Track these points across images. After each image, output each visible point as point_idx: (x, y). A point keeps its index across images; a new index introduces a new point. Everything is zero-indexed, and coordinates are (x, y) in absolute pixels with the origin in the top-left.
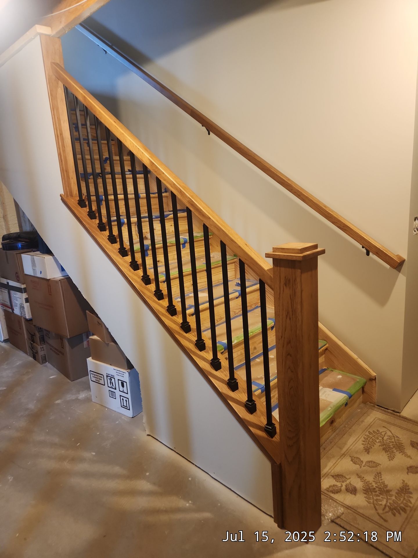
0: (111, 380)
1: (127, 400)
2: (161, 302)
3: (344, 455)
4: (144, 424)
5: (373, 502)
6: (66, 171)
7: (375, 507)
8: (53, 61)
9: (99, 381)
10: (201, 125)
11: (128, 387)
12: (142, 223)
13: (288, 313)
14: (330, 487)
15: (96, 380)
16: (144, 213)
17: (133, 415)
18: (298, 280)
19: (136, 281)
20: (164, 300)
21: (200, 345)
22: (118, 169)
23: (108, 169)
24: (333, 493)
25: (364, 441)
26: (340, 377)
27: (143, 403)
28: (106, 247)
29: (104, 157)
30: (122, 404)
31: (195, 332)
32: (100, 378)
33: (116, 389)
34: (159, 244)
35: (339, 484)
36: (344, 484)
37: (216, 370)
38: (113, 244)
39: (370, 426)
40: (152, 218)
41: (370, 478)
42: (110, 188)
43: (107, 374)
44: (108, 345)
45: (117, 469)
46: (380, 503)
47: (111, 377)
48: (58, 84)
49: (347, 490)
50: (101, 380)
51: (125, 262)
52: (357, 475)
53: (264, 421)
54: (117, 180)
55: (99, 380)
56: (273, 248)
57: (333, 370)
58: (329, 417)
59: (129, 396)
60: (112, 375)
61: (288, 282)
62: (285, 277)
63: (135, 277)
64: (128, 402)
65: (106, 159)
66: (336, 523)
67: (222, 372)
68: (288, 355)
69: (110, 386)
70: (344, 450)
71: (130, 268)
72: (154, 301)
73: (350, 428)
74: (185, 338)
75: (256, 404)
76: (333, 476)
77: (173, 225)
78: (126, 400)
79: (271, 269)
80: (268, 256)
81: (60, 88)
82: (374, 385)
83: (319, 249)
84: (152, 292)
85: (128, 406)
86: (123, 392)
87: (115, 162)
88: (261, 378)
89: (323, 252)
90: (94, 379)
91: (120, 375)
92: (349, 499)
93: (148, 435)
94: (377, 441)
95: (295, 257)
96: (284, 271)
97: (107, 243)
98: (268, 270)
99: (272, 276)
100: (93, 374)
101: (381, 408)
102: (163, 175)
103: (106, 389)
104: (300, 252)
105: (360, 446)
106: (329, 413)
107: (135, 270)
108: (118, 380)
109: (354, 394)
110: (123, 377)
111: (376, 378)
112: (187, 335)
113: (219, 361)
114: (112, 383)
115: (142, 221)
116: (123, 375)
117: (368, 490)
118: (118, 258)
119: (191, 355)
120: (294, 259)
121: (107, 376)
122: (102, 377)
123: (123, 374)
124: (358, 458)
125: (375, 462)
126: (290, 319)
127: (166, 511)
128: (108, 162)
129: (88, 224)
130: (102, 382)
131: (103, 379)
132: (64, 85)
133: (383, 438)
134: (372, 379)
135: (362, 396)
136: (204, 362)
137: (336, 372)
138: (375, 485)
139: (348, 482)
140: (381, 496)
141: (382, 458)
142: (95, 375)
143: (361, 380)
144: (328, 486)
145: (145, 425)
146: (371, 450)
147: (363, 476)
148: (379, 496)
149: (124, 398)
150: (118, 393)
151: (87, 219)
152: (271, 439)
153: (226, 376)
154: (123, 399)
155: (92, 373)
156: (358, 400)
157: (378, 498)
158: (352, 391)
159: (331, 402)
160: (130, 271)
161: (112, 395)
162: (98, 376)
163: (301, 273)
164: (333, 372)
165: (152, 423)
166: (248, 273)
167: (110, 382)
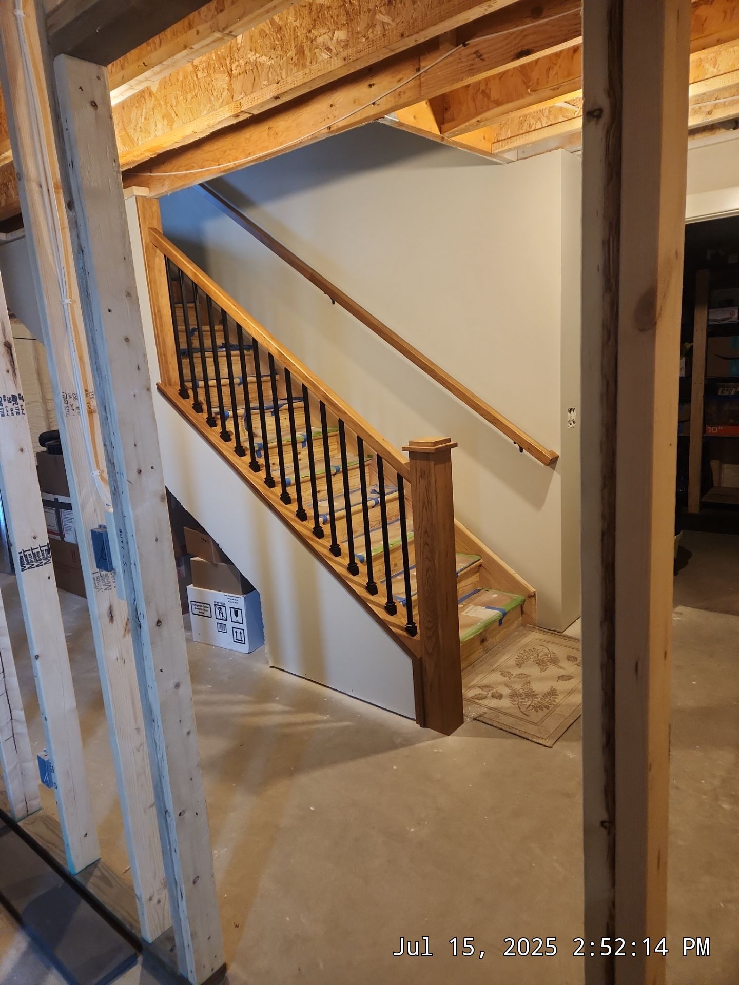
0: (221, 609)
1: (242, 631)
2: (288, 506)
3: (494, 670)
4: (266, 655)
5: (518, 703)
6: (164, 355)
7: (519, 707)
8: (151, 226)
9: (204, 613)
10: (323, 293)
11: (243, 616)
12: (252, 416)
13: (424, 503)
14: (476, 695)
15: (199, 612)
16: (254, 404)
17: (250, 650)
18: (432, 471)
19: (258, 484)
20: (291, 504)
21: (335, 550)
22: (208, 343)
23: (196, 343)
24: (478, 699)
25: (517, 659)
26: (496, 595)
27: (265, 630)
28: (219, 445)
29: (191, 327)
30: (235, 638)
31: (329, 538)
32: (205, 609)
33: (226, 620)
34: (273, 443)
35: (485, 693)
36: (490, 693)
37: (354, 575)
38: (227, 442)
39: (526, 645)
40: (264, 410)
41: (518, 687)
42: (199, 370)
43: (215, 602)
44: (216, 565)
45: (241, 697)
46: (525, 704)
47: (220, 606)
48: (155, 252)
49: (493, 696)
50: (207, 611)
51: (244, 462)
52: (505, 685)
53: (404, 622)
54: (207, 359)
55: (203, 611)
56: (409, 442)
57: (487, 589)
58: (478, 632)
59: (244, 626)
60: (221, 603)
61: (424, 474)
62: (421, 469)
63: (257, 480)
64: (242, 634)
65: (194, 330)
66: (478, 720)
67: (359, 577)
68: (425, 544)
69: (219, 617)
70: (495, 666)
71: (250, 469)
72: (281, 505)
73: (504, 649)
74: (318, 543)
75: (396, 606)
76: (480, 687)
77: (288, 417)
78: (240, 633)
79: (408, 463)
80: (404, 449)
81: (158, 258)
82: (534, 602)
83: (451, 443)
84: (278, 496)
85: (243, 639)
86: (237, 622)
87: (204, 333)
88: (403, 593)
89: (455, 445)
90: (197, 612)
91: (232, 601)
92: (494, 703)
93: (271, 667)
94: (532, 657)
95: (428, 450)
96: (421, 464)
97: (220, 441)
98: (405, 464)
99: (409, 469)
100: (195, 605)
101: (541, 629)
102: (293, 367)
103: (214, 621)
104: (432, 445)
105: (512, 662)
106: (478, 628)
107: (255, 472)
108: (231, 608)
109: (509, 611)
110: (237, 603)
111: (535, 594)
112: (320, 541)
113: (356, 565)
114: (222, 614)
115: (252, 413)
116: (237, 602)
117: (514, 695)
118: (234, 458)
119: (328, 561)
120: (428, 451)
121: (215, 605)
122: (208, 608)
123: (237, 600)
124: (509, 672)
125: (525, 674)
126: (426, 509)
127: (303, 724)
128: (196, 333)
129: (195, 419)
130: (208, 614)
131: (209, 609)
132: (165, 256)
133: (538, 655)
134: (532, 596)
135: (521, 618)
136: (340, 567)
137: (490, 592)
138: (521, 691)
139: (494, 690)
140: (527, 699)
141: (533, 671)
142: (198, 606)
143: (518, 598)
144: (473, 695)
145: (268, 656)
146: (522, 665)
147: (511, 685)
148: (525, 699)
149: (237, 630)
150: (229, 625)
151: (193, 412)
152: (412, 637)
153: (364, 581)
154: (236, 632)
155: (194, 603)
156: (516, 622)
157: (524, 700)
158: (507, 609)
159: (482, 619)
160: (250, 473)
161: (222, 628)
162: (202, 606)
163: (435, 464)
164: (488, 592)
165: (276, 652)
166: (387, 479)
167: (220, 612)
